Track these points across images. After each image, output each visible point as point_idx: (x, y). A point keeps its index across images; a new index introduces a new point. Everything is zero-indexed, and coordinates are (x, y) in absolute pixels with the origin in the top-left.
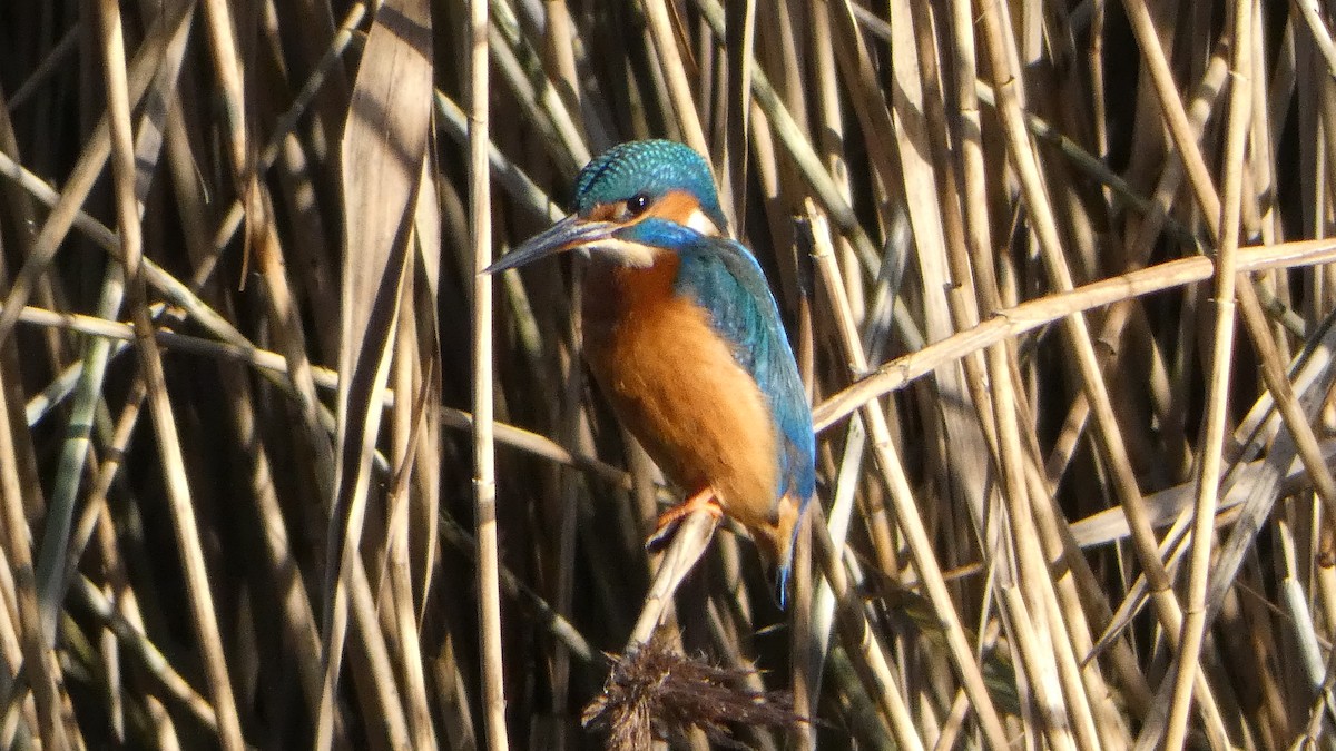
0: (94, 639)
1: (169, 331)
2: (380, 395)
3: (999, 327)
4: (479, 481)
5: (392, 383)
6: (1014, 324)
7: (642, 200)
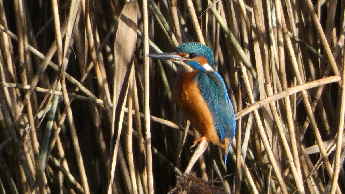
0: (56, 174)
1: (74, 94)
2: (124, 109)
3: (285, 93)
4: (146, 133)
5: (127, 106)
6: (288, 92)
7: (193, 55)
